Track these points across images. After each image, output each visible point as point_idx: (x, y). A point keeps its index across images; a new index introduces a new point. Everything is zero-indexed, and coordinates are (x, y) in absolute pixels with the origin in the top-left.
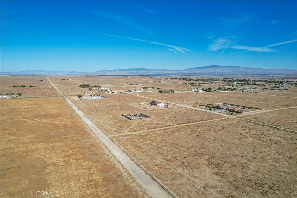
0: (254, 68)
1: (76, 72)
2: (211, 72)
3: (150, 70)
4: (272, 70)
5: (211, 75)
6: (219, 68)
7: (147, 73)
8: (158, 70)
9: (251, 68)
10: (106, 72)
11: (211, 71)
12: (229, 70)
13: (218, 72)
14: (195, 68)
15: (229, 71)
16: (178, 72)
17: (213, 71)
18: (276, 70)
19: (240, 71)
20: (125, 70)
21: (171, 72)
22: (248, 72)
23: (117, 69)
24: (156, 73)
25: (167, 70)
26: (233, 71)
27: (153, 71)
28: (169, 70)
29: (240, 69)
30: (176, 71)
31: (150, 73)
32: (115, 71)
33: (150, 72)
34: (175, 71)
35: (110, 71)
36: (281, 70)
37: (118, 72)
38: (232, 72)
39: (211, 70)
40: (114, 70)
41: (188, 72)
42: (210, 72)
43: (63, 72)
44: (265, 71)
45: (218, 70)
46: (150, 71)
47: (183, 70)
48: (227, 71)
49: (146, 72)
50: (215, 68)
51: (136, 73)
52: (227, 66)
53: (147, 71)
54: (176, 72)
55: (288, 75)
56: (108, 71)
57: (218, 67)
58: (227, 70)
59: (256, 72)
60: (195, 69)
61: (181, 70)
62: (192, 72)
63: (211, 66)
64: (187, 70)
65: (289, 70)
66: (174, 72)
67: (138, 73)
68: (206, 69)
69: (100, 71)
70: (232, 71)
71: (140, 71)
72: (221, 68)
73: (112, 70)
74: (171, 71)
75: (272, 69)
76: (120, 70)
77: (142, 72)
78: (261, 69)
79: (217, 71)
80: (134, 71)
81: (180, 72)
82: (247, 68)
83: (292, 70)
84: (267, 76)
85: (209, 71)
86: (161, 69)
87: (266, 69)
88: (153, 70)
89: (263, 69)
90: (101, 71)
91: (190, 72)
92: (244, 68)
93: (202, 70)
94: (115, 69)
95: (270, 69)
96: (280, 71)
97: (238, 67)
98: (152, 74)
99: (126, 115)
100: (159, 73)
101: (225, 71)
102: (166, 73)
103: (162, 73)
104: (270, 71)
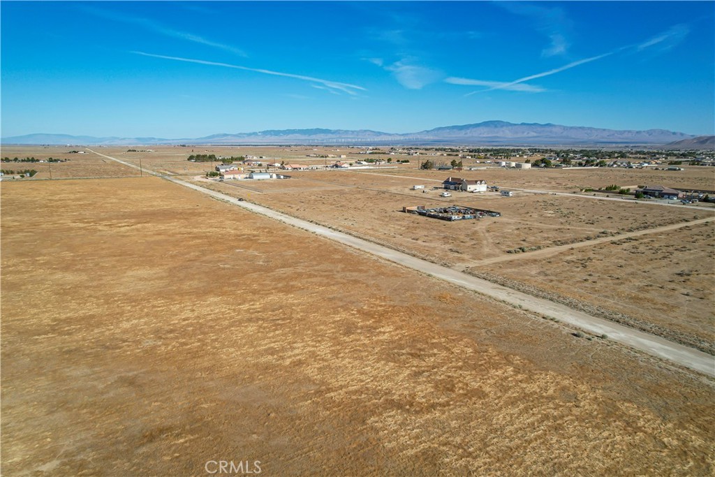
0: (589, 128)
1: (154, 139)
2: (487, 137)
3: (339, 133)
4: (629, 132)
5: (487, 144)
6: (504, 128)
7: (333, 139)
8: (358, 132)
9: (580, 128)
10: (229, 137)
12: (528, 133)
13: (503, 138)
14: (448, 128)
15: (530, 135)
16: (407, 138)
17: (489, 135)
19: (554, 135)
20: (277, 133)
21: (390, 138)
22: (573, 137)
23: (257, 131)
24: (354, 140)
25: (379, 134)
26: (538, 135)
27: (346, 136)
28: (385, 134)
29: (554, 129)
30: (403, 135)
31: (340, 140)
32: (253, 136)
33: (340, 138)
34: (400, 135)
35: (240, 135)
36: (650, 133)
37: (261, 137)
38: (538, 137)
39: (485, 133)
40: (248, 132)
41: (431, 137)
43: (122, 139)
44: (613, 135)
45: (503, 131)
46: (338, 136)
47: (418, 133)
48: (525, 134)
49: (327, 137)
50: (496, 127)
51: (306, 140)
52: (523, 124)
53: (330, 136)
54: (402, 138)
56: (234, 136)
57: (502, 126)
58: (523, 132)
59: (593, 138)
60: (448, 131)
61: (414, 134)
62: (441, 139)
63: (486, 124)
64: (428, 131)
65: (668, 131)
66: (398, 138)
67: (309, 140)
68: (475, 129)
69: (213, 136)
70: (535, 134)
71: (313, 137)
72: (510, 127)
73: (245, 134)
74: (390, 135)
75: (630, 129)
76: (265, 133)
77: (318, 138)
78: (604, 130)
79: (500, 134)
80: (299, 136)
81: (411, 137)
82: (571, 128)
83: (674, 133)
84: (620, 145)
86: (365, 131)
87: (616, 131)
88: (347, 132)
89: (609, 130)
90: (218, 136)
91: (436, 138)
92: (565, 128)
93: (463, 132)
95: (625, 131)
96: (647, 135)
97: (548, 125)
98: (344, 142)
99: (415, 208)
100: (360, 140)
101: (519, 135)
102: (377, 139)
103: (369, 140)
104: (625, 135)
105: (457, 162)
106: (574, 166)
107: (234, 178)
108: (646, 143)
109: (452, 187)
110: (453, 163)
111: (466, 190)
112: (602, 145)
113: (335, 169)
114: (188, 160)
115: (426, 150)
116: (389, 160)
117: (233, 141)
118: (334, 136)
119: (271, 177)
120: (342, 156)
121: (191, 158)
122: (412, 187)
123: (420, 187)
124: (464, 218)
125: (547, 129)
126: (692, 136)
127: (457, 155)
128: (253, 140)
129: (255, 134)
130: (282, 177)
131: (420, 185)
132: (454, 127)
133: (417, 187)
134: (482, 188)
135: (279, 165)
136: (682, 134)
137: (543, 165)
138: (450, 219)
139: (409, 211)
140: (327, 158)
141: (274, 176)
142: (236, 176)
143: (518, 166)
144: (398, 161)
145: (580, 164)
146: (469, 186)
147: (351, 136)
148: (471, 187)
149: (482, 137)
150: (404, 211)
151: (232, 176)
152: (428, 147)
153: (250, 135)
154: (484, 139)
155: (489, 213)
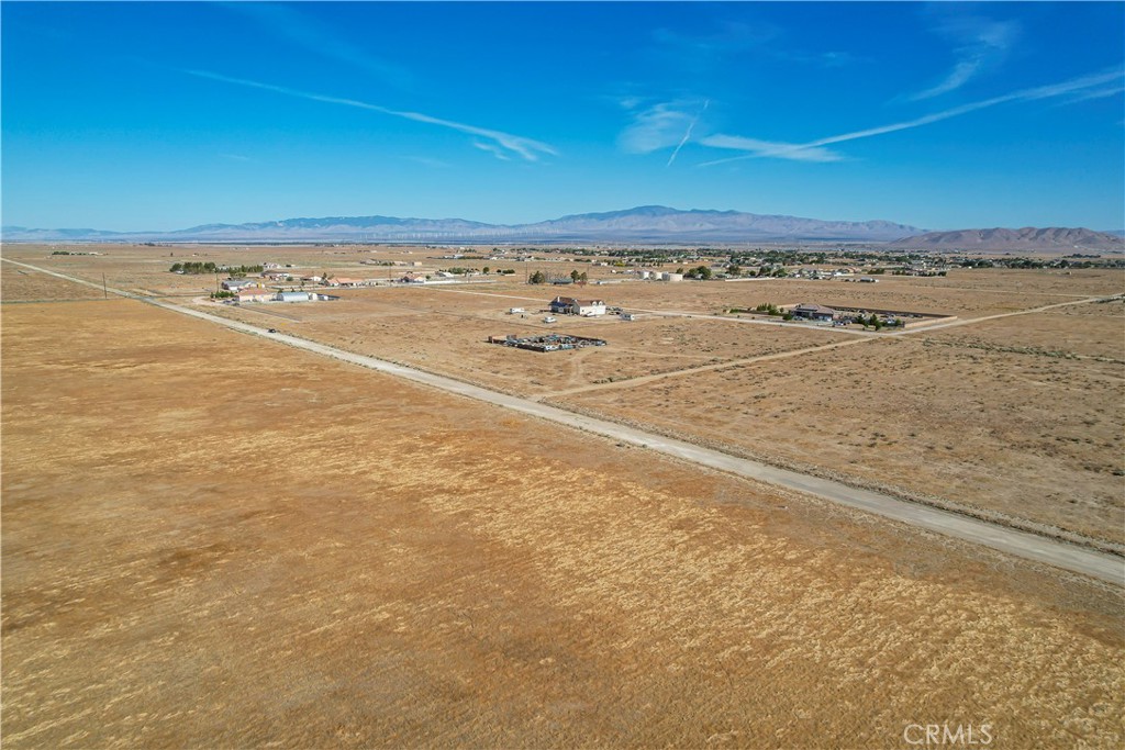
0: (789, 218)
1: (94, 231)
2: (641, 231)
3: (412, 224)
4: (844, 223)
5: (642, 241)
6: (665, 218)
7: (403, 234)
8: (443, 222)
9: (776, 217)
10: (229, 230)
11: (639, 228)
12: (701, 225)
13: (668, 232)
14: (583, 216)
15: (704, 228)
16: (520, 231)
17: (646, 228)
18: (855, 224)
19: (738, 228)
20: (310, 223)
21: (493, 232)
22: (767, 230)
23: (276, 219)
24: (435, 236)
25: (477, 225)
26: (717, 227)
27: (423, 229)
28: (486, 225)
29: (738, 219)
30: (514, 227)
31: (414, 235)
32: (269, 228)
33: (414, 231)
34: (509, 227)
35: (247, 227)
36: (870, 225)
37: (282, 231)
38: (713, 230)
39: (639, 225)
40: (260, 222)
41: (556, 231)
42: (636, 231)
43: (30, 231)
44: (822, 227)
45: (665, 222)
46: (410, 228)
47: (537, 224)
48: (697, 227)
49: (393, 230)
50: (654, 215)
51: (357, 234)
52: (694, 211)
53: (398, 227)
54: (513, 231)
55: (894, 242)
56: (237, 227)
57: (664, 214)
58: (694, 224)
59: (794, 231)
60: (583, 221)
61: (531, 225)
62: (572, 233)
63: (640, 211)
64: (552, 222)
65: (894, 224)
66: (506, 232)
67: (363, 234)
68: (623, 219)
69: (201, 228)
70: (712, 227)
71: (370, 229)
72: (675, 216)
73: (255, 224)
74: (493, 227)
75: (843, 220)
76: (290, 223)
77: (378, 231)
78: (810, 220)
79: (661, 227)
80: (346, 228)
81: (526, 230)
82: (763, 217)
83: (902, 227)
84: (831, 243)
85: (633, 228)
86: (454, 221)
87: (826, 222)
88: (424, 221)
89: (816, 221)
90: (210, 227)
91: (565, 232)
92: (755, 218)
93: (606, 223)
94: (267, 220)
95: (838, 223)
96: (867, 229)
97: (731, 213)
98: (421, 239)
99: (503, 338)
100: (446, 234)
101: (690, 228)
102: (473, 233)
103: (460, 235)
104: (838, 228)
105: (580, 274)
106: (744, 276)
107: (255, 301)
108: (864, 240)
109: (561, 309)
110: (574, 275)
111: (577, 314)
112: (805, 243)
113: (404, 284)
114: (171, 271)
115: (547, 251)
116: (486, 270)
117: (235, 236)
118: (403, 228)
119: (310, 298)
120: (416, 264)
121: (176, 268)
122: (508, 310)
123: (518, 310)
124: (560, 348)
125: (730, 218)
126: (925, 230)
127: (589, 261)
128: (270, 235)
129: (273, 224)
130: (326, 298)
131: (518, 307)
132: (591, 216)
133: (516, 310)
134: (598, 310)
135: (320, 279)
136: (912, 228)
137: (700, 276)
138: (543, 350)
139: (496, 342)
140: (393, 267)
141: (315, 297)
142: (257, 297)
143: (665, 278)
144: (499, 271)
145: (753, 274)
146: (581, 309)
147: (433, 229)
148: (584, 310)
149: (632, 231)
150: (490, 341)
151: (251, 298)
152: (552, 246)
153: (264, 225)
154: (636, 234)
155: (594, 341)
